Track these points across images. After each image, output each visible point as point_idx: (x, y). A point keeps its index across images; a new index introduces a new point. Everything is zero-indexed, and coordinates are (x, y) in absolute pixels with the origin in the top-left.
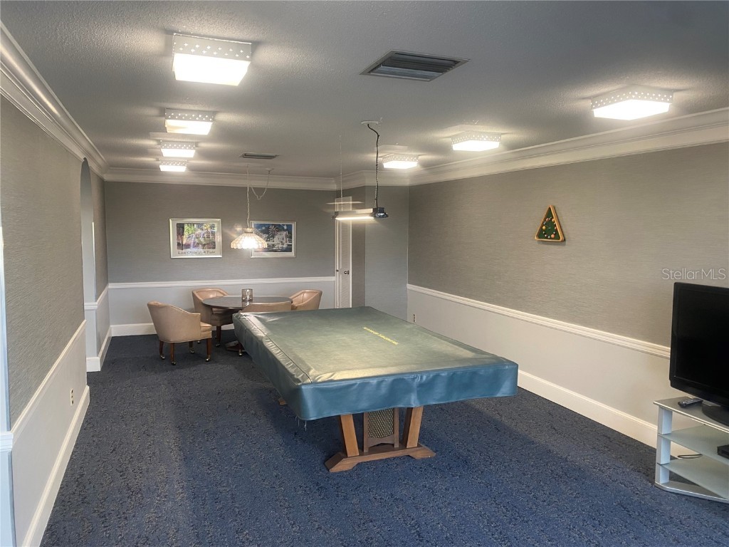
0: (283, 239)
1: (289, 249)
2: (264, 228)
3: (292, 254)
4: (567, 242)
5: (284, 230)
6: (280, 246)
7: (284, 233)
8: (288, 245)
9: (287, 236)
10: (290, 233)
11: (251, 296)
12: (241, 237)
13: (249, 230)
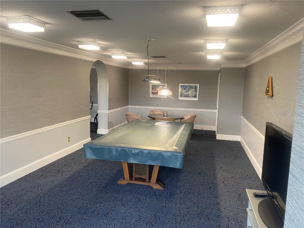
0: (193, 92)
1: (195, 96)
2: (185, 87)
3: (197, 99)
4: (273, 97)
5: (194, 88)
6: (191, 95)
7: (194, 90)
8: (195, 95)
9: (194, 91)
10: (196, 90)
11: (167, 114)
12: (162, 90)
13: (165, 87)
